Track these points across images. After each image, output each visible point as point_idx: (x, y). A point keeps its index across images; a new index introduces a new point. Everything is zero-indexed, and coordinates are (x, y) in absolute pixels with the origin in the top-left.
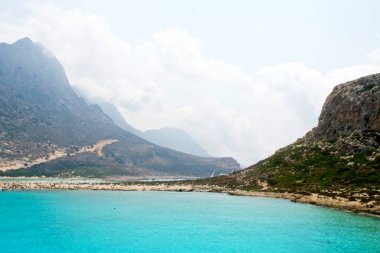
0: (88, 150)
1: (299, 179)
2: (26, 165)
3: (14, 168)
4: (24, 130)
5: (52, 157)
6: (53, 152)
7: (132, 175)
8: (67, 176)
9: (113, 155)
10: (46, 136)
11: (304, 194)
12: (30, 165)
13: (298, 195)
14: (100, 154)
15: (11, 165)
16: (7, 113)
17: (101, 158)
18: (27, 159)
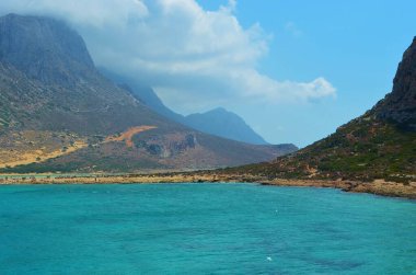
0: (114, 140)
1: (363, 161)
2: (39, 159)
3: (26, 163)
4: (38, 118)
5: (71, 149)
6: (72, 143)
7: (166, 168)
8: (86, 171)
9: (145, 145)
10: (63, 124)
11: (365, 180)
12: (43, 159)
13: (354, 183)
14: (130, 144)
15: (20, 159)
16: (16, 98)
17: (130, 149)
18: (40, 152)
